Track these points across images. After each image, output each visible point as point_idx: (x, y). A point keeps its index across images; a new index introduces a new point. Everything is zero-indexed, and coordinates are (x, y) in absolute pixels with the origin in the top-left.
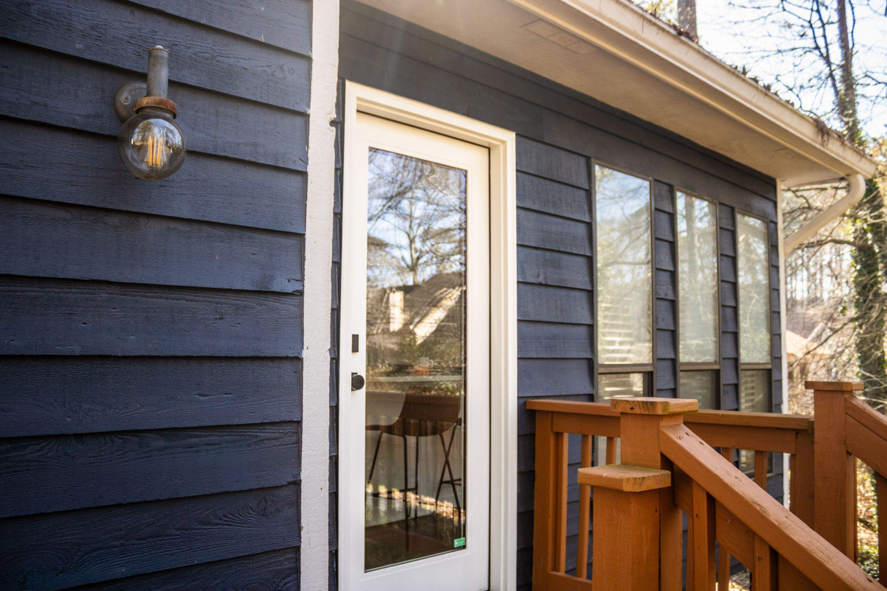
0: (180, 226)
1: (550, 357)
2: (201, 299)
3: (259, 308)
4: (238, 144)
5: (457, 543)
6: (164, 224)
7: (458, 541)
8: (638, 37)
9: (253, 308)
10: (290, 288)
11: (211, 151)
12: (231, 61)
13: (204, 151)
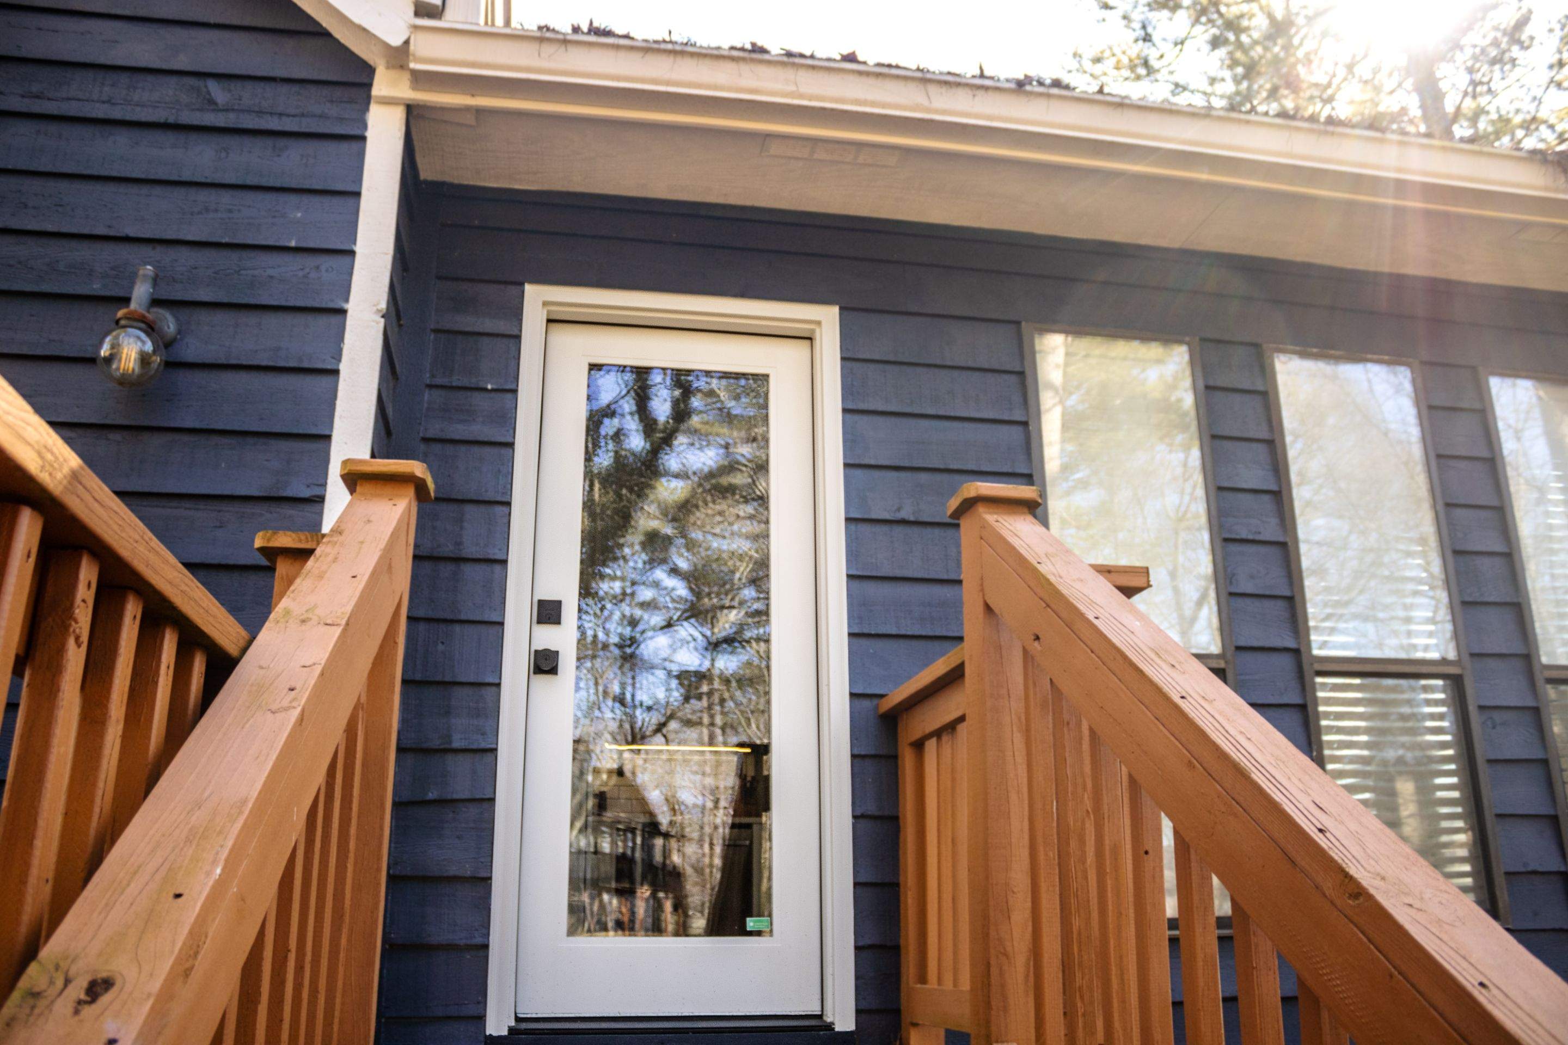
0: (186, 438)
1: (930, 633)
2: (202, 507)
3: (268, 516)
4: (256, 351)
5: (751, 923)
6: (169, 437)
7: (755, 922)
8: (928, 110)
9: (261, 515)
10: (306, 493)
11: (223, 361)
12: (256, 272)
13: (214, 361)
